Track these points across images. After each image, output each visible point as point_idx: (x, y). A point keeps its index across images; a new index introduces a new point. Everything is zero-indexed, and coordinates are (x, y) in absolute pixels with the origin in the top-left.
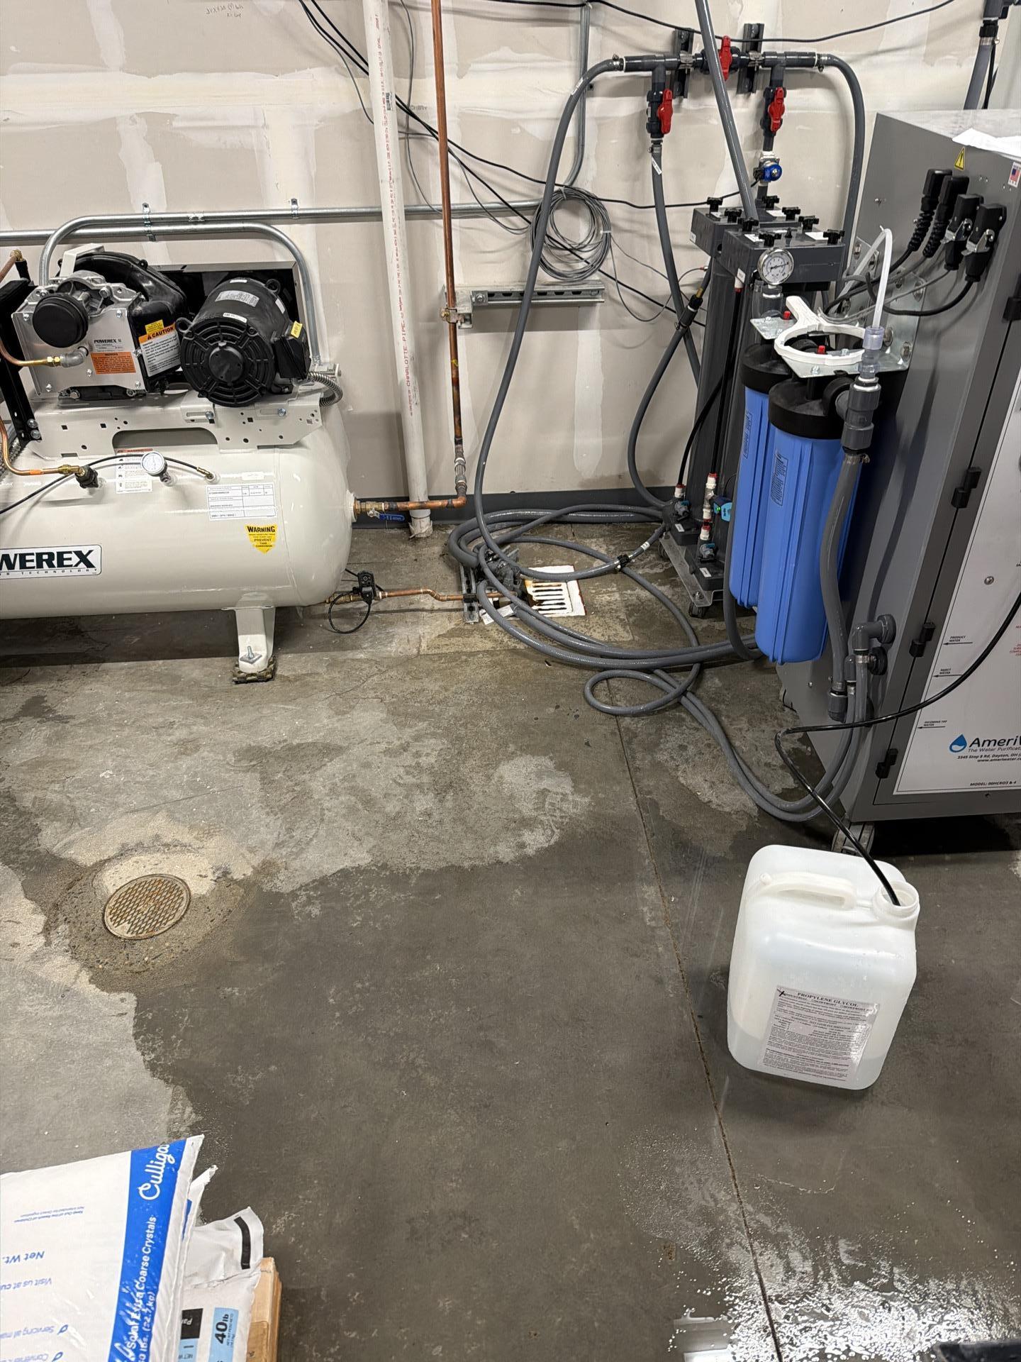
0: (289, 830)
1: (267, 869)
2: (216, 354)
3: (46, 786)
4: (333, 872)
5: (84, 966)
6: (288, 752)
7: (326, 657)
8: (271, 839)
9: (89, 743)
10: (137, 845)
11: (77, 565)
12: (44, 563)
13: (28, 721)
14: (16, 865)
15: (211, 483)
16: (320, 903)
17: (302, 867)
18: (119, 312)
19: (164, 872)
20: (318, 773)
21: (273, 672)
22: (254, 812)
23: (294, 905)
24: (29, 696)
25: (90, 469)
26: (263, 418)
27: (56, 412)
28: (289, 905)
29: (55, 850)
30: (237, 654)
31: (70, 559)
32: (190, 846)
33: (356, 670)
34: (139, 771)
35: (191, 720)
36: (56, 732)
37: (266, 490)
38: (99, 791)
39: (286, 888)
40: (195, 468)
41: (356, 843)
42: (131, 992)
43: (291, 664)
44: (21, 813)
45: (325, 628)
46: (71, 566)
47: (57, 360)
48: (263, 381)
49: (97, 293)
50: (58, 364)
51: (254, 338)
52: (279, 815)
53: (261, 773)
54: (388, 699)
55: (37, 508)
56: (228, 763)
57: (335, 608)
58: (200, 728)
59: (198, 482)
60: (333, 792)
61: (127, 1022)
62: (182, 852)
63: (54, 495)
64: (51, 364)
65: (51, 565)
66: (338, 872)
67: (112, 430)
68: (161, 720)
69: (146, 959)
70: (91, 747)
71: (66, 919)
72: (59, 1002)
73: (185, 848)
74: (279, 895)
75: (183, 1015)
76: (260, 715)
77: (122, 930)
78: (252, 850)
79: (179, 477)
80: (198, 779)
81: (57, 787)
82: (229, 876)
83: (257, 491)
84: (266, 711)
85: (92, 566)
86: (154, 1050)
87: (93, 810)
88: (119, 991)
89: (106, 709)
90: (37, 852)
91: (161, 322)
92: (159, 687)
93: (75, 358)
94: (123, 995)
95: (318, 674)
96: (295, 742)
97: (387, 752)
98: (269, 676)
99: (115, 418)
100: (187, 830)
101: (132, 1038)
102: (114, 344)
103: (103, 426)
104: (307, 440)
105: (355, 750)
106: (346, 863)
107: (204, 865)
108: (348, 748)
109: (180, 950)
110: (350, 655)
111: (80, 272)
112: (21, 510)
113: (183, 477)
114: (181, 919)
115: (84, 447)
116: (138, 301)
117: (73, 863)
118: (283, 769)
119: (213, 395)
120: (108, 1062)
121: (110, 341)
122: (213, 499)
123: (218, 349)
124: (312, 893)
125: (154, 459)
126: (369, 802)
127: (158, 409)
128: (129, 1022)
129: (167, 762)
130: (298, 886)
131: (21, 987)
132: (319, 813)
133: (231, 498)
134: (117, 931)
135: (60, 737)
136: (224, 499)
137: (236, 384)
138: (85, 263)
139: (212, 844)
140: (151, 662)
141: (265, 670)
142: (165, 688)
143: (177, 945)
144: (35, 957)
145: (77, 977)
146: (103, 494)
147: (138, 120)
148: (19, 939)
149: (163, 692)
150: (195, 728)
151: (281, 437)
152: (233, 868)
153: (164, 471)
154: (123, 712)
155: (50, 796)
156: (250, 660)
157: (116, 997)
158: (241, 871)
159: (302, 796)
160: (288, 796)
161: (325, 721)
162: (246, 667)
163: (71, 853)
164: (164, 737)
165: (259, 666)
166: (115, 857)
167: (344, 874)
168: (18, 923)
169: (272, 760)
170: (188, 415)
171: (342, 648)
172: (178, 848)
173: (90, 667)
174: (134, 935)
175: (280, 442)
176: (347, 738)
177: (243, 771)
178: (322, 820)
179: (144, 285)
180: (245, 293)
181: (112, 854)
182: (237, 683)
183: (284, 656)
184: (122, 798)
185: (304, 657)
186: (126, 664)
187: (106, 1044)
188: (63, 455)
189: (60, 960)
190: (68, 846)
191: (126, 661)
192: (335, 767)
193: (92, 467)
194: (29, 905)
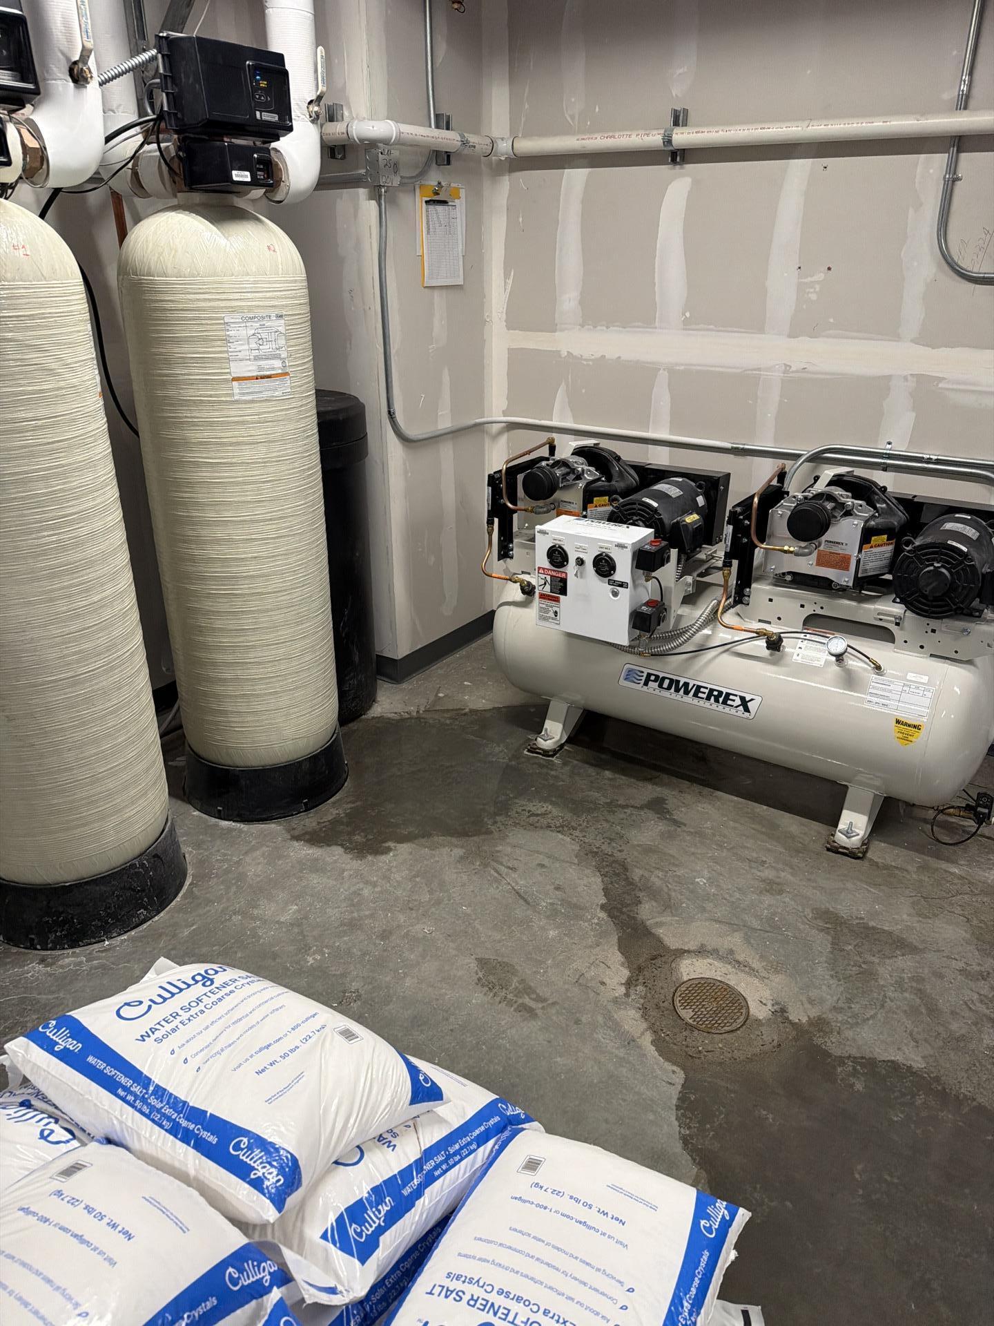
0: (849, 1000)
1: (819, 1024)
2: (928, 572)
3: (652, 870)
4: (883, 1059)
5: (650, 1028)
6: (862, 930)
7: (919, 858)
8: (830, 1001)
9: (693, 850)
10: (714, 950)
11: (737, 707)
12: (713, 698)
13: (651, 814)
14: (617, 922)
15: (878, 674)
16: (865, 1081)
17: (854, 1040)
18: (856, 523)
19: (732, 983)
20: (887, 961)
21: (865, 853)
22: (820, 969)
23: (839, 1069)
24: (655, 795)
25: (780, 637)
26: (944, 632)
27: (768, 588)
28: (834, 1068)
29: (648, 923)
30: (836, 826)
31: (734, 701)
32: (757, 972)
33: (948, 881)
34: (728, 889)
35: (780, 866)
36: (669, 831)
37: (925, 693)
38: (692, 892)
39: (836, 1051)
40: (868, 658)
41: (912, 1043)
42: (683, 1069)
43: (881, 852)
44: (630, 883)
45: (924, 832)
46: (732, 706)
47: (792, 549)
48: (962, 603)
49: (843, 505)
50: (791, 552)
51: (969, 566)
52: (842, 982)
53: (834, 938)
54: (975, 922)
55: (725, 655)
56: (805, 916)
57: (941, 817)
58: (786, 875)
59: (865, 670)
60: (900, 985)
61: (673, 1093)
62: (749, 973)
63: (741, 648)
64: (786, 552)
65: (717, 701)
66: (889, 1061)
67: (809, 611)
68: (755, 855)
69: (700, 1048)
70: (693, 854)
71: (644, 983)
72: (625, 1046)
73: (752, 972)
74: (827, 1054)
75: (721, 1113)
76: (842, 886)
77: (687, 1014)
78: (811, 1001)
79: (850, 662)
80: (777, 919)
81: (660, 874)
82: (786, 1014)
83: (917, 691)
84: (849, 885)
85: (749, 712)
86: (689, 1128)
87: (684, 905)
88: (674, 1063)
89: (712, 829)
90: (634, 918)
91: (885, 536)
92: (758, 827)
93: (806, 550)
94: (675, 1068)
95: (906, 871)
96: (872, 924)
97: (962, 971)
98: (860, 855)
99: (815, 602)
100: (758, 957)
101: (674, 1108)
102: (840, 546)
103: (802, 606)
104: (978, 661)
105: (929, 956)
106: (899, 1058)
107: (766, 994)
108: (923, 951)
109: (729, 1055)
110: (944, 865)
111: (833, 487)
112: (712, 653)
113: (853, 663)
114: (736, 1030)
115: (779, 619)
116: (873, 517)
117: (660, 941)
118: (855, 943)
119: (911, 604)
120: (651, 1117)
121: (837, 543)
122: (874, 687)
123: (932, 568)
124: (858, 1067)
125: (838, 644)
126: (933, 1010)
127: (854, 604)
128: (674, 1093)
129: (753, 892)
130: (847, 1055)
131: (600, 1019)
132: (881, 998)
133: (890, 691)
134: (683, 1013)
135: (670, 836)
136: (884, 690)
137: (936, 599)
138: (837, 481)
139: (778, 979)
140: (756, 805)
141: (858, 848)
142: (763, 830)
143: (729, 1050)
144: (615, 1001)
145: (643, 1034)
146: (781, 658)
147: (909, 378)
148: (607, 980)
149: (762, 833)
150: (783, 874)
151: (956, 652)
152: (790, 1009)
153: (841, 655)
154: (725, 836)
155: (653, 879)
156: (848, 834)
157: (669, 1067)
158: (798, 1014)
159: (868, 975)
160: (854, 969)
161: (905, 917)
162: (840, 838)
163: (660, 932)
164: (753, 871)
165: (854, 842)
166: (694, 952)
167: (894, 1066)
168: (609, 967)
169: (846, 931)
170: (878, 614)
171: (938, 856)
172: (747, 969)
173: (707, 790)
174: (695, 1023)
175: (954, 656)
176: (923, 941)
177: (818, 929)
178: (882, 1006)
179: (878, 505)
180: (968, 528)
181: (692, 948)
182: (828, 850)
183: (877, 842)
184: (709, 906)
185: (897, 851)
186: (736, 798)
187: (652, 1100)
188: (760, 621)
189: (632, 1013)
190: (660, 924)
191: (736, 796)
192: (905, 963)
193: (782, 635)
194: (619, 957)
